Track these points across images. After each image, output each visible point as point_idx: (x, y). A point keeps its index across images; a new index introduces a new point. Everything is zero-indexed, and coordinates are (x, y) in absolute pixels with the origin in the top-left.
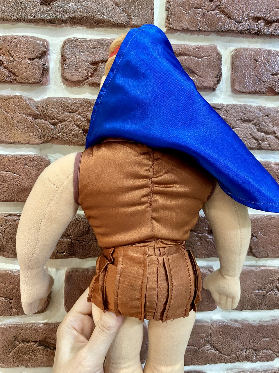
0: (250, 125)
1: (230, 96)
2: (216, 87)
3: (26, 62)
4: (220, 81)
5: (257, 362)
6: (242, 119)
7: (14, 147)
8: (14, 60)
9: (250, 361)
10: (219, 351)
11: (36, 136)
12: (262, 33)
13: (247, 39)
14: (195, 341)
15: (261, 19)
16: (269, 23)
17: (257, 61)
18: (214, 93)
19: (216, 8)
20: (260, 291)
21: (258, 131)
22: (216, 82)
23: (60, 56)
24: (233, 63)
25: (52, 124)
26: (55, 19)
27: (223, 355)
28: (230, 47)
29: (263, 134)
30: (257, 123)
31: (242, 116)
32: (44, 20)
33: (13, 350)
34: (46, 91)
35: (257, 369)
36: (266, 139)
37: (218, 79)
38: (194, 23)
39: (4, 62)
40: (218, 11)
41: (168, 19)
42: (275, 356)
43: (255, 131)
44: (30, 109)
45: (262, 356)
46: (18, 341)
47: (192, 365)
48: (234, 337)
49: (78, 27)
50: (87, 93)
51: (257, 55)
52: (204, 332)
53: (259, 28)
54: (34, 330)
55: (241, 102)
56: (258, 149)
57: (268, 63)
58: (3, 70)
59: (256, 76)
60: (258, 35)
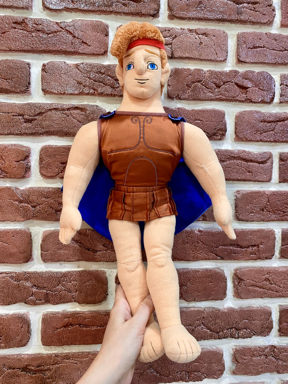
3: (14, 163)
5: (189, 382)
8: (5, 162)
9: (184, 381)
10: (159, 374)
11: (20, 215)
25: (32, 207)
26: (35, 132)
27: (162, 377)
32: (27, 134)
33: (2, 375)
34: (29, 182)
42: (204, 377)
44: (17, 196)
46: (6, 368)
49: (52, 137)
50: (59, 183)
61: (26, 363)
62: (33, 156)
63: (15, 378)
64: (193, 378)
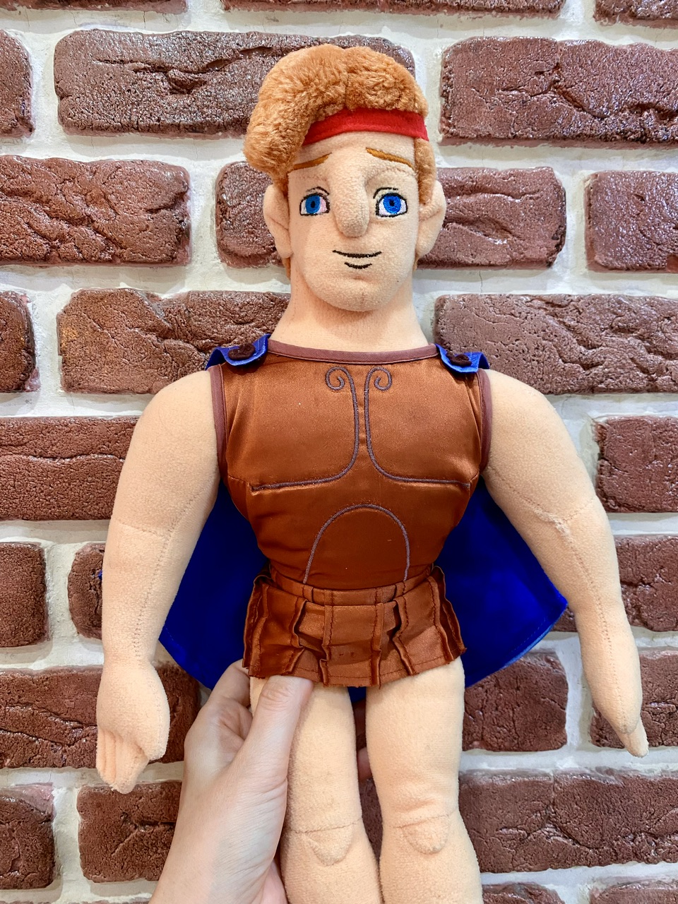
0: (631, 340)
1: (584, 275)
2: (554, 259)
3: (142, 216)
4: (563, 246)
5: (658, 862)
6: (612, 327)
7: (117, 400)
8: (116, 213)
9: (644, 861)
10: (574, 839)
11: (166, 375)
12: (651, 139)
13: (619, 151)
14: (520, 817)
15: (649, 109)
16: (666, 115)
17: (643, 199)
18: (549, 270)
19: (550, 87)
20: (662, 705)
21: (649, 352)
22: (554, 249)
23: (214, 202)
24: (590, 205)
25: (200, 350)
26: (202, 123)
27: (583, 848)
28: (581, 168)
29: (660, 358)
30: (646, 335)
31: (613, 320)
32: (178, 126)
33: (122, 842)
34: (185, 278)
35: (660, 879)
36: (667, 370)
37: (559, 241)
38: (502, 122)
39: (94, 219)
40: (555, 93)
41: (447, 115)
43: (642, 351)
44: (152, 318)
45: (670, 848)
46: (132, 823)
47: (513, 870)
48: (606, 807)
50: (274, 281)
51: (641, 185)
52: (539, 797)
53: (644, 129)
54: (168, 798)
55: (608, 288)
56: (649, 391)
57: (668, 204)
58: (94, 237)
59: (641, 232)
60: (644, 142)
62: (195, 198)
63: (159, 851)
64: (669, 853)
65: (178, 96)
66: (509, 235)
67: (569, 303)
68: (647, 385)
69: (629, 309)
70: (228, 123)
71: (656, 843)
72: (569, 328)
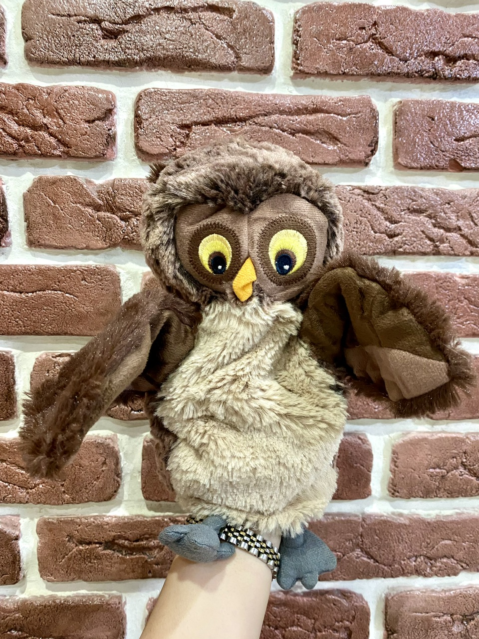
0: (422, 218)
1: (392, 172)
2: (370, 160)
3: (82, 126)
4: (376, 151)
5: (432, 576)
6: (409, 209)
7: (65, 254)
8: (65, 123)
9: (422, 575)
10: (374, 559)
11: (98, 236)
12: (440, 76)
13: (418, 85)
14: (338, 544)
15: (439, 55)
16: (451, 60)
17: (433, 119)
18: (366, 169)
19: (369, 38)
20: (438, 470)
21: (435, 226)
22: (370, 153)
23: (133, 116)
24: (396, 123)
25: (122, 219)
26: (124, 60)
27: (380, 565)
28: (391, 97)
29: (442, 231)
30: (433, 215)
31: (410, 204)
32: (108, 62)
33: (67, 555)
34: (112, 169)
35: (433, 588)
36: (447, 239)
37: (373, 148)
38: (336, 63)
39: (49, 126)
40: (373, 43)
41: (297, 57)
42: (461, 568)
43: (429, 226)
44: (88, 195)
45: (440, 567)
46: (74, 543)
47: (333, 579)
48: (397, 538)
49: (160, 72)
51: (432, 110)
52: (351, 531)
53: (435, 69)
54: (98, 526)
55: (408, 182)
56: (434, 254)
57: (450, 123)
58: (49, 139)
59: (431, 143)
60: (435, 79)
61: (113, 534)
62: (120, 113)
63: (92, 561)
64: (440, 570)
65: (108, 40)
66: (338, 142)
67: (379, 192)
68: (433, 250)
69: (421, 197)
70: (143, 60)
71: (431, 564)
72: (378, 209)
